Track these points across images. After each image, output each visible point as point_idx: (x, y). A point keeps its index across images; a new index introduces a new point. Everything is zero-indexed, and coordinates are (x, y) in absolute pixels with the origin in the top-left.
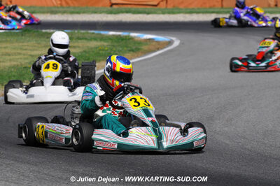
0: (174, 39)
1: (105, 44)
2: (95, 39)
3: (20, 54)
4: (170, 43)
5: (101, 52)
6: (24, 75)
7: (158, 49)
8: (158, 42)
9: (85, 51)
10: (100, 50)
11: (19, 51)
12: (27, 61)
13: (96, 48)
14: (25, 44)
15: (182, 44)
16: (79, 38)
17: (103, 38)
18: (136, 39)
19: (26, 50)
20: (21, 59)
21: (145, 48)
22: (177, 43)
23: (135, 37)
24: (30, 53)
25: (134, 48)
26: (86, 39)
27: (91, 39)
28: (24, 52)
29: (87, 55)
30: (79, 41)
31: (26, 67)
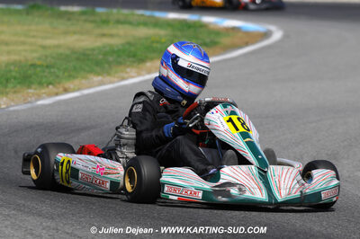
0: (272, 28)
1: (162, 32)
2: (145, 24)
3: (23, 43)
4: (267, 35)
5: (155, 45)
6: (31, 77)
7: (247, 44)
8: (247, 33)
9: (129, 44)
10: (153, 42)
11: (22, 39)
12: (35, 55)
13: (147, 38)
14: (33, 27)
15: (286, 36)
16: (118, 22)
17: (157, 24)
18: (212, 26)
19: (34, 37)
20: (25, 51)
21: (225, 41)
22: (277, 35)
23: (210, 23)
24: (40, 42)
25: (208, 40)
26: (130, 23)
27: (138, 24)
28: (32, 40)
29: (132, 49)
30: (120, 26)
31: (33, 65)
